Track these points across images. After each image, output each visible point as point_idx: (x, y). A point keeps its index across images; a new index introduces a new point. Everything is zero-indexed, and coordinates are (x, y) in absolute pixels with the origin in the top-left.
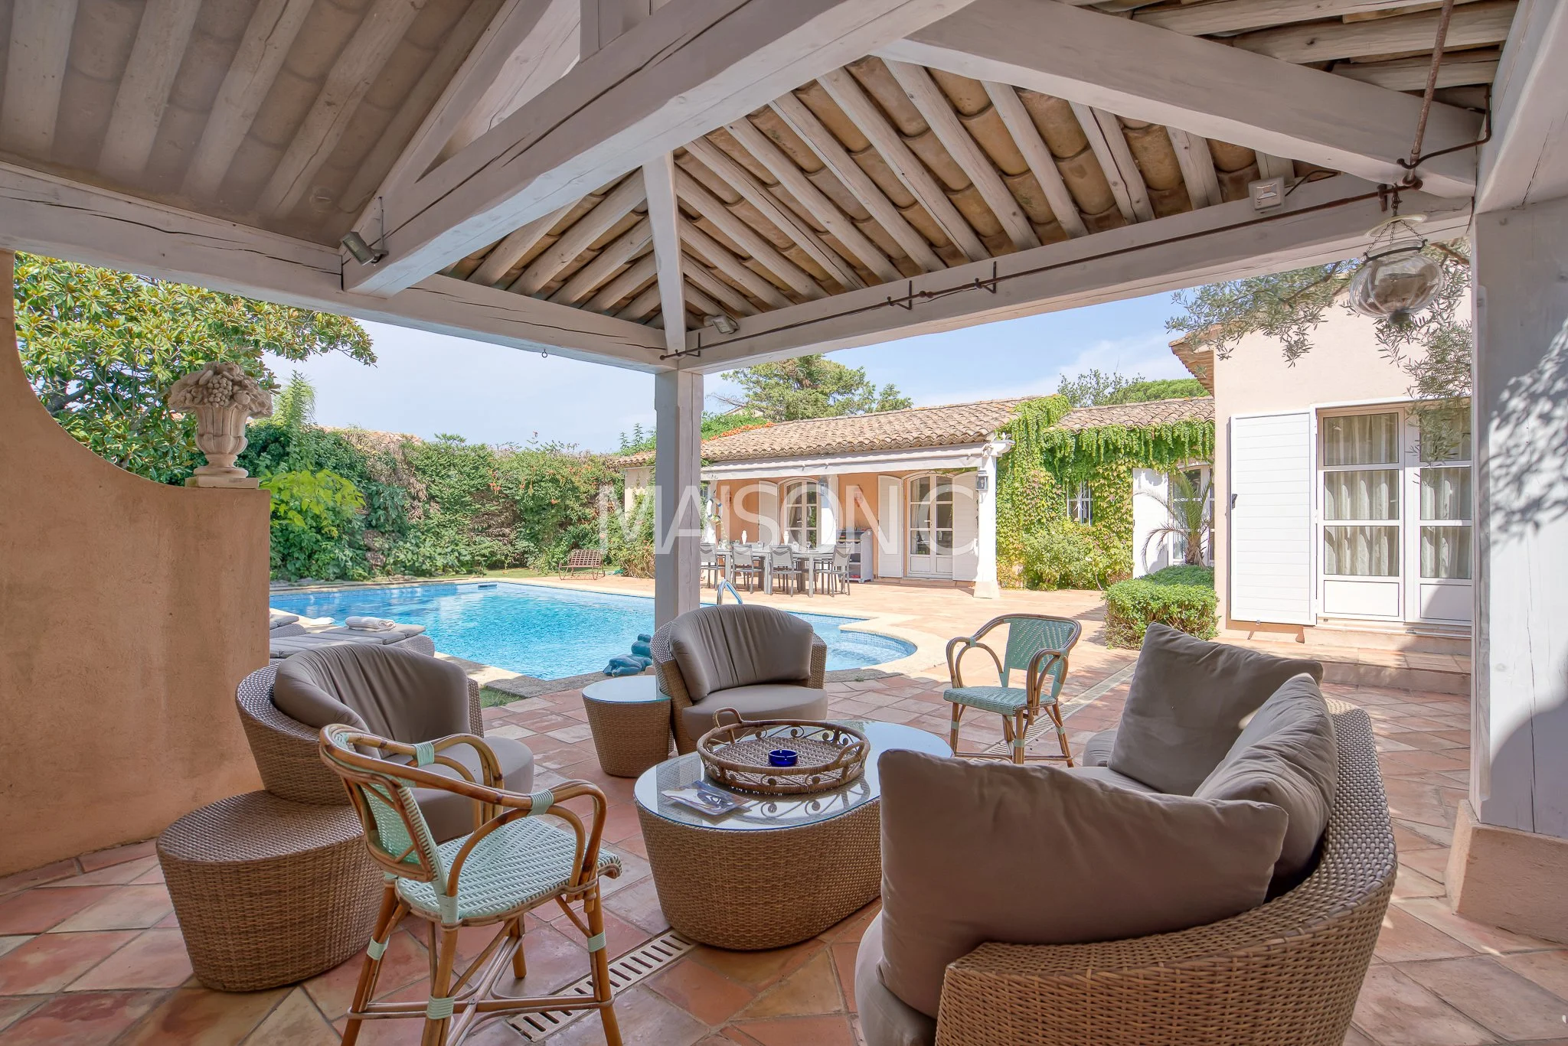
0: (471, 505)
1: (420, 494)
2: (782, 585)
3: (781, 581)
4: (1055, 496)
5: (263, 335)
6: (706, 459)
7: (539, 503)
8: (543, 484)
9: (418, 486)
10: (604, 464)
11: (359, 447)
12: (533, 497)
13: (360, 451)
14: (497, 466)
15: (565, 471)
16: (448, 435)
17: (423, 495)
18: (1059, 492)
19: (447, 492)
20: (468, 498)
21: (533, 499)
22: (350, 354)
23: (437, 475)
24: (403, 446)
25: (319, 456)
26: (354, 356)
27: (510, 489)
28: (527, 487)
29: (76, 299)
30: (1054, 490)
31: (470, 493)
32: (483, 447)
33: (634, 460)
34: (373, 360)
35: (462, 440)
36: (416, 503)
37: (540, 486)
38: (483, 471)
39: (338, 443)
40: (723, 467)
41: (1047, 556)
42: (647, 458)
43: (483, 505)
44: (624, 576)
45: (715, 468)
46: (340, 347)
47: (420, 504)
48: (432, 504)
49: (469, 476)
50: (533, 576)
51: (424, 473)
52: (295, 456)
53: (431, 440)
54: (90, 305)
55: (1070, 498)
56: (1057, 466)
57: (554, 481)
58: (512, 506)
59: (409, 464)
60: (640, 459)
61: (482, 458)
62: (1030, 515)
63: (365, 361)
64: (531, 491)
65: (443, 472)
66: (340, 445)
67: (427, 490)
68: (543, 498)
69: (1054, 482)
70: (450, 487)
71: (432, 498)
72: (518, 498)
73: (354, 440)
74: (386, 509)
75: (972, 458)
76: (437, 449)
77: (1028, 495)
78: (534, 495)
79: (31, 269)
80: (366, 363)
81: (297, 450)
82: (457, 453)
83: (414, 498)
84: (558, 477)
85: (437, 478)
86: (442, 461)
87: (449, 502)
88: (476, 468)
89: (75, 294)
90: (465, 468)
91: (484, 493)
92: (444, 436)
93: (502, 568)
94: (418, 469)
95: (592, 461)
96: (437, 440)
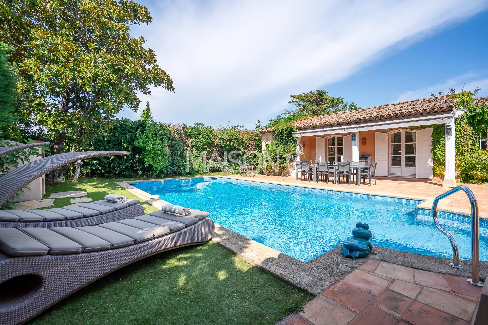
0: (206, 149)
1: (189, 145)
2: (322, 178)
3: (322, 177)
4: (474, 138)
5: (130, 69)
6: (297, 128)
7: (231, 148)
8: (232, 140)
9: (189, 142)
10: (251, 133)
11: (169, 128)
12: (229, 145)
13: (169, 130)
14: (216, 134)
15: (241, 136)
16: (198, 123)
17: (190, 145)
18: (476, 136)
19: (198, 145)
20: (206, 146)
21: (229, 146)
22: (165, 87)
23: (195, 138)
24: (183, 128)
25: (156, 131)
26: (166, 88)
27: (220, 143)
28: (227, 142)
29: (54, 55)
30: (473, 136)
31: (206, 144)
32: (210, 128)
33: (266, 130)
34: (173, 90)
35: (203, 125)
36: (188, 148)
37: (231, 141)
38: (211, 136)
39: (162, 126)
40: (305, 131)
41: (479, 167)
42: (271, 129)
43: (211, 149)
44: (262, 175)
45: (301, 132)
46: (161, 85)
47: (189, 149)
48: (193, 149)
49: (206, 138)
50: (229, 175)
51: (191, 137)
52: (148, 131)
53: (193, 125)
54: (60, 58)
55: (481, 139)
56: (476, 124)
57: (237, 139)
58: (220, 149)
59: (185, 134)
60: (269, 130)
61: (210, 131)
62: (465, 147)
63: (170, 90)
64: (228, 143)
65: (197, 137)
66: (163, 127)
67: (192, 144)
68: (232, 146)
69: (474, 132)
70: (199, 142)
71: (193, 146)
72: (223, 146)
73: (167, 126)
74: (177, 150)
75: (444, 119)
76: (194, 128)
77: (464, 138)
78: (229, 144)
79: (37, 42)
80: (170, 91)
81: (148, 128)
82: (202, 130)
83: (187, 147)
84: (238, 137)
85: (195, 139)
86: (196, 133)
87: (199, 148)
88: (208, 135)
89: (54, 53)
90: (204, 135)
91: (212, 144)
92: (197, 124)
93: (217, 172)
94: (188, 136)
95: (247, 132)
96: (195, 125)
